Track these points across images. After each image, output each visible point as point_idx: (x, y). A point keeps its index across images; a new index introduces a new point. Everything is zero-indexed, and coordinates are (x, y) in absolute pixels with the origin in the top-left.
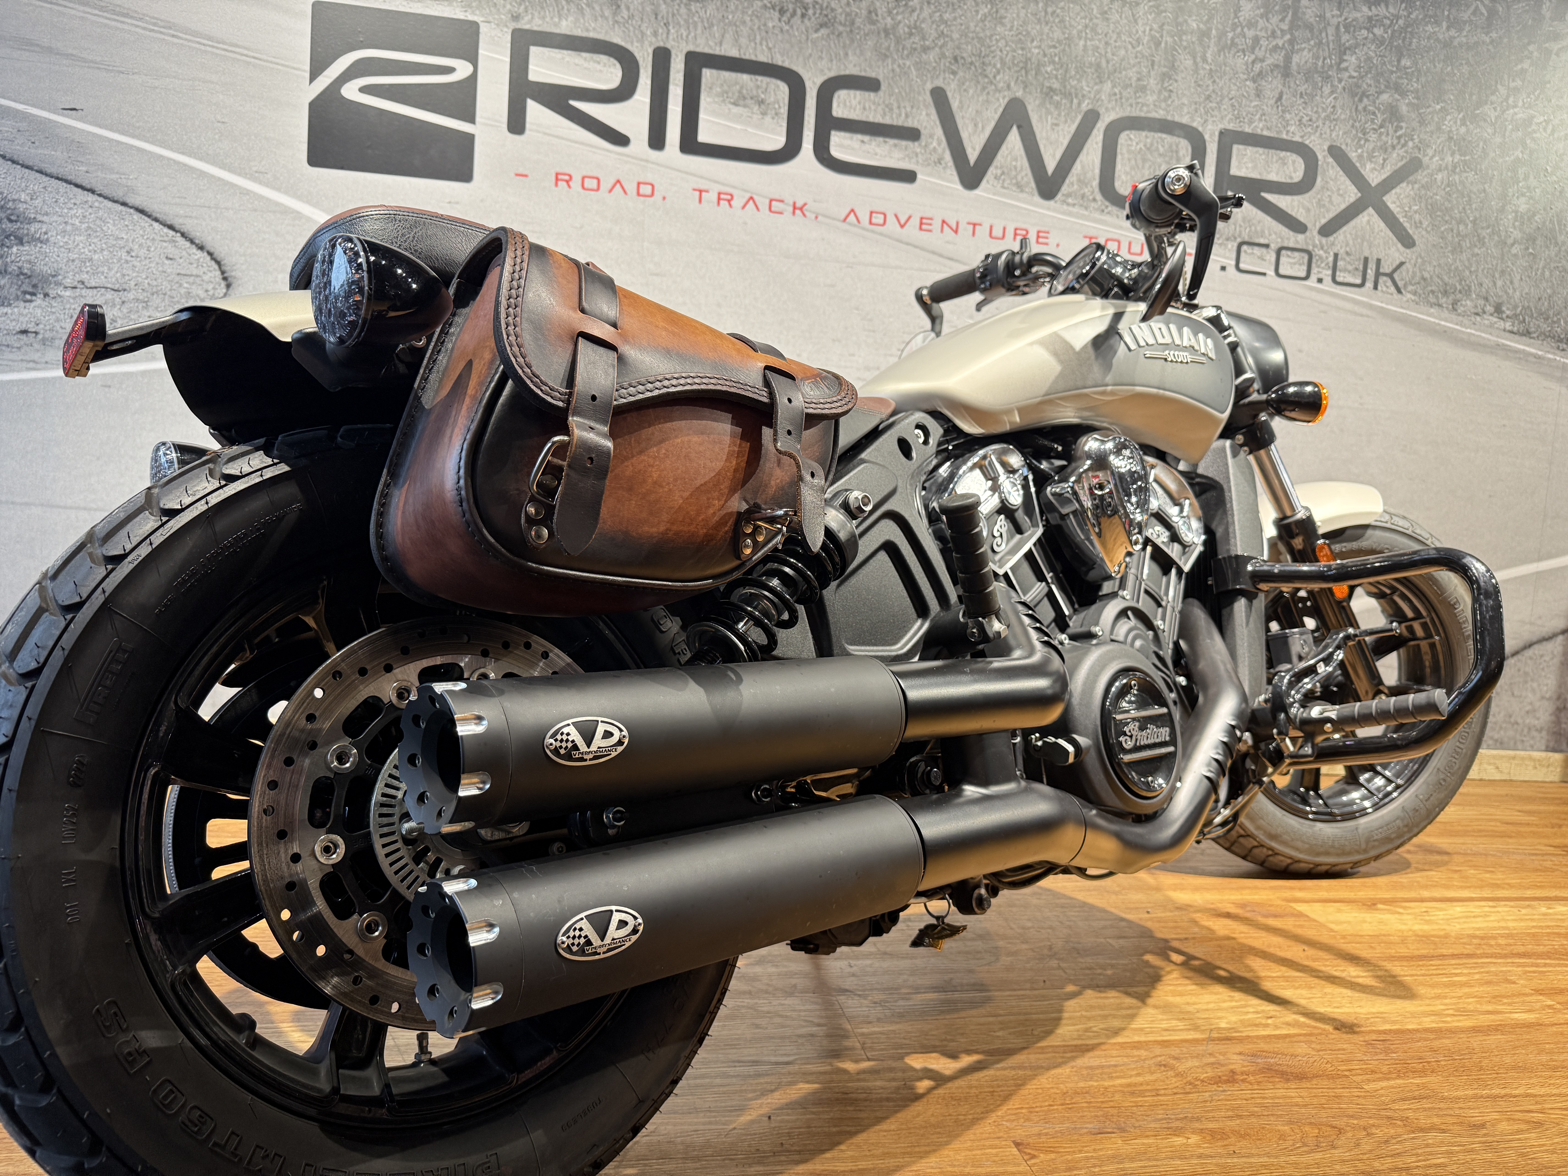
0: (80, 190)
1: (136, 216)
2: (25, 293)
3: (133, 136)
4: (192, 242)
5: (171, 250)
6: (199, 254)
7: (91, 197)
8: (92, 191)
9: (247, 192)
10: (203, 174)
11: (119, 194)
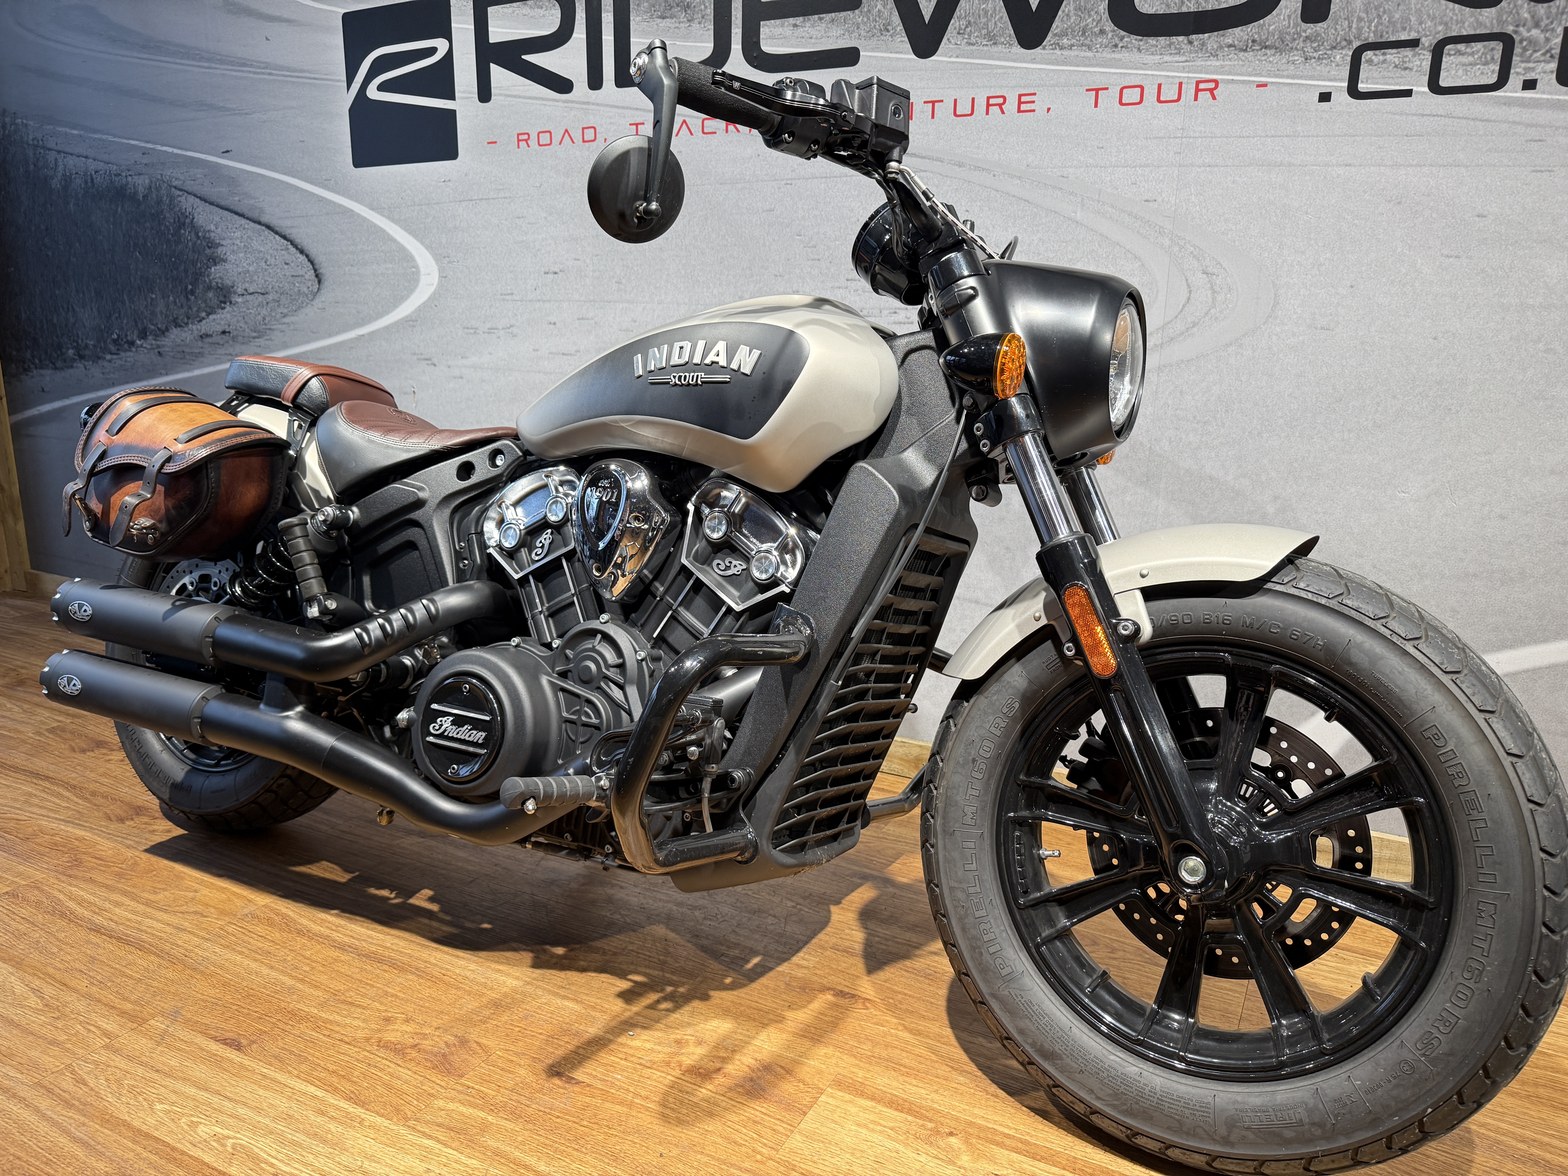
0: (236, 217)
1: (267, 232)
2: (221, 302)
3: (258, 166)
4: (297, 248)
5: (288, 258)
6: (302, 258)
7: (243, 221)
8: (242, 215)
9: (321, 199)
10: (297, 189)
11: (255, 215)
